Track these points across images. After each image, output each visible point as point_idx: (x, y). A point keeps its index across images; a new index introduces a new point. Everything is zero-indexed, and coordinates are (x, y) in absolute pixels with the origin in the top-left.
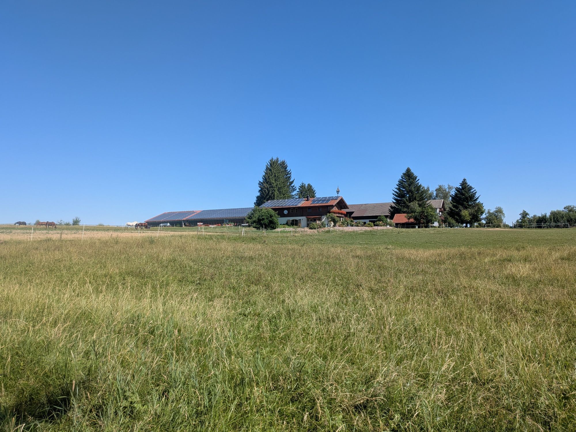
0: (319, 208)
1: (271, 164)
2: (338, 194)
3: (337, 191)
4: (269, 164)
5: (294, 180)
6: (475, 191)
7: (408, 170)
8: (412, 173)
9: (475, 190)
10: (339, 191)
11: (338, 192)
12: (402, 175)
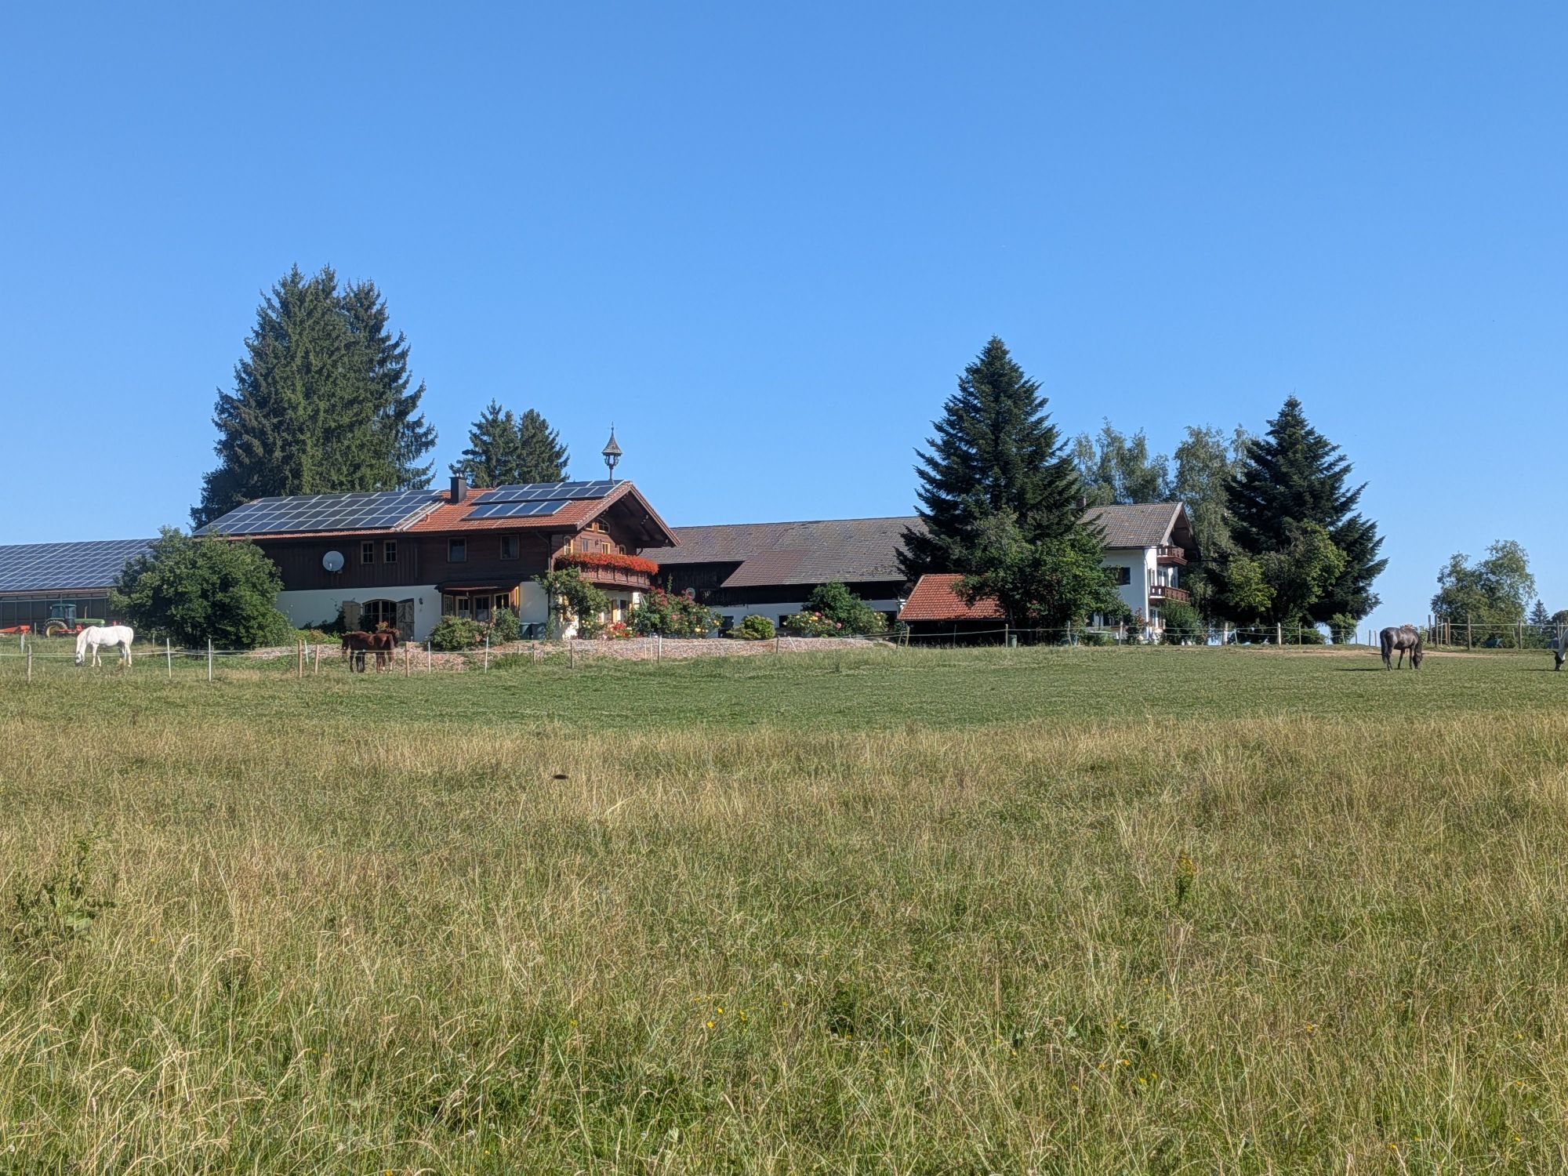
0: (506, 542)
1: (285, 304)
2: (611, 467)
3: (608, 455)
4: (276, 303)
5: (421, 389)
6: (1342, 465)
7: (995, 353)
8: (1015, 369)
9: (1341, 459)
10: (617, 455)
11: (612, 455)
12: (964, 375)
